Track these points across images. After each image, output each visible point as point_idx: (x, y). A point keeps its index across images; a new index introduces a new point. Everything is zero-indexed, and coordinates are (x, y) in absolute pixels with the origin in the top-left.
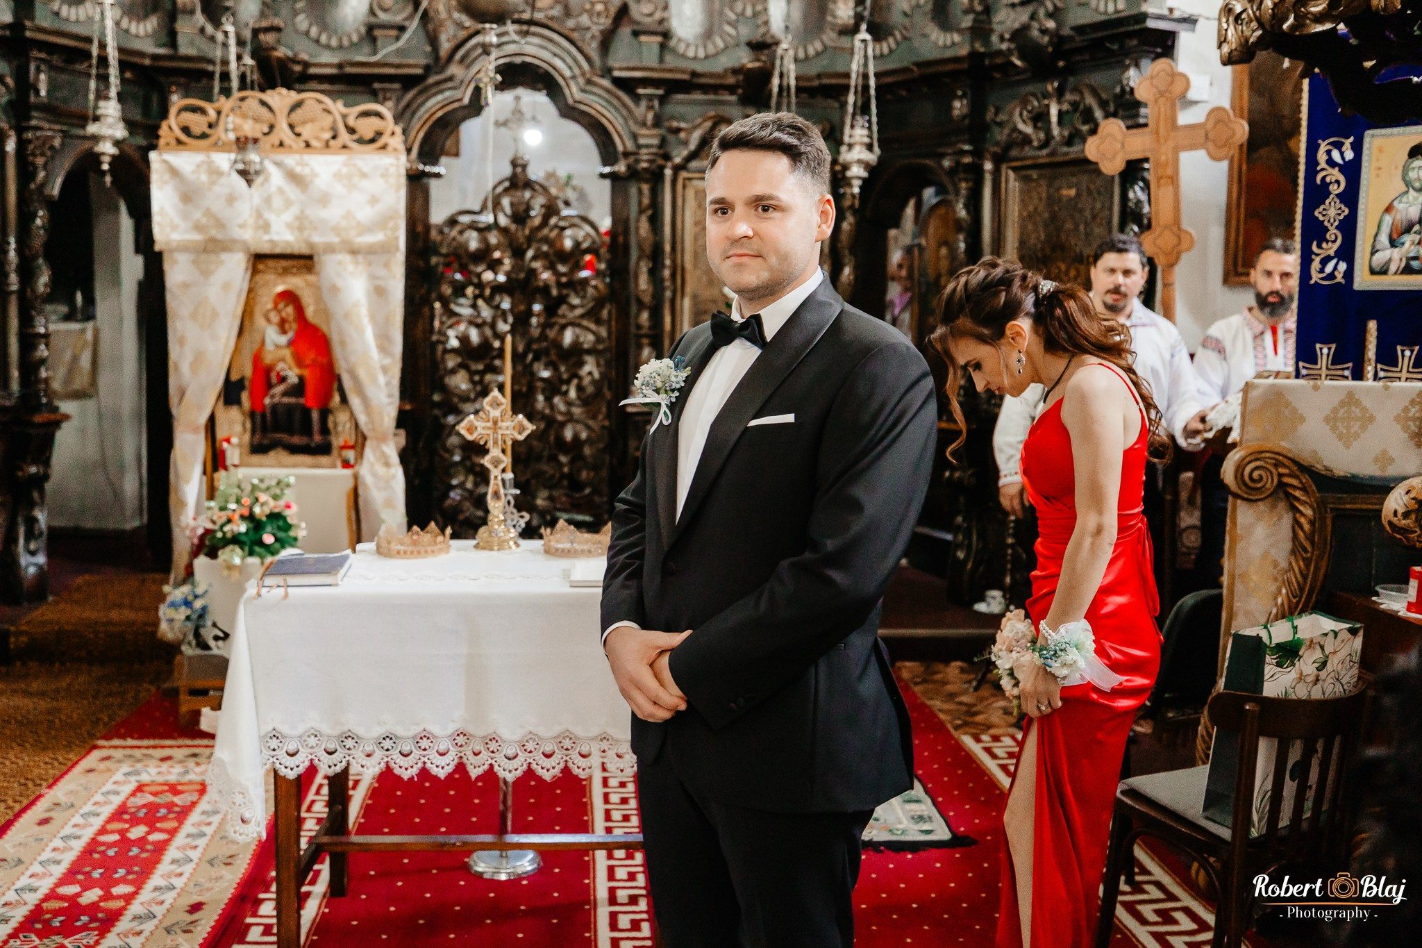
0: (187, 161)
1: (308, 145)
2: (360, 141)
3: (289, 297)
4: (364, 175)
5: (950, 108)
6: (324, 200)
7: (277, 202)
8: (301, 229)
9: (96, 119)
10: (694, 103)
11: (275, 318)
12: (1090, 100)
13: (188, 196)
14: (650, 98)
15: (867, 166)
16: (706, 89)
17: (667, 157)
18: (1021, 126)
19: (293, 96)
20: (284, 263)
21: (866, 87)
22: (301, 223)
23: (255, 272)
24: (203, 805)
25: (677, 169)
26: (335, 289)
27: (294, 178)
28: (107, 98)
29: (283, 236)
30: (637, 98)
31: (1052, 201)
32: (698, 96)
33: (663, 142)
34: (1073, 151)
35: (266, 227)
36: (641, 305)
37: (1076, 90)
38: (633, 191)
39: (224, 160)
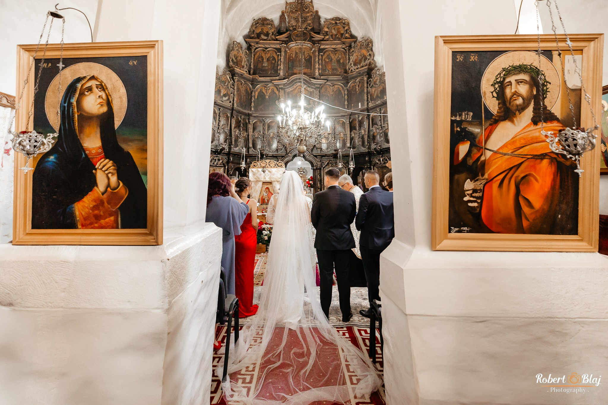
0: (254, 170)
1: (271, 167)
2: (278, 166)
3: (268, 188)
4: (279, 171)
5: (366, 159)
6: (274, 174)
7: (267, 175)
8: (270, 179)
9: (242, 164)
10: (326, 158)
11: (265, 191)
12: (386, 158)
13: (254, 174)
14: (319, 158)
15: (353, 168)
16: (328, 156)
17: (322, 166)
18: (377, 161)
19: (270, 161)
20: (267, 183)
21: (352, 156)
22: (270, 178)
23: (263, 185)
24: (258, 262)
25: (323, 168)
26: (275, 187)
27: (269, 171)
28: (243, 161)
29: (268, 179)
30: (317, 158)
31: (382, 172)
32: (326, 157)
33: (321, 164)
34: (384, 165)
35: (265, 178)
36: (318, 188)
37: (384, 156)
38: (317, 171)
39: (260, 170)
